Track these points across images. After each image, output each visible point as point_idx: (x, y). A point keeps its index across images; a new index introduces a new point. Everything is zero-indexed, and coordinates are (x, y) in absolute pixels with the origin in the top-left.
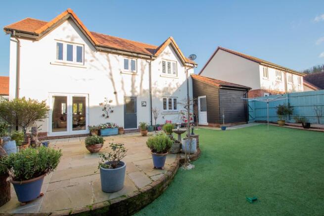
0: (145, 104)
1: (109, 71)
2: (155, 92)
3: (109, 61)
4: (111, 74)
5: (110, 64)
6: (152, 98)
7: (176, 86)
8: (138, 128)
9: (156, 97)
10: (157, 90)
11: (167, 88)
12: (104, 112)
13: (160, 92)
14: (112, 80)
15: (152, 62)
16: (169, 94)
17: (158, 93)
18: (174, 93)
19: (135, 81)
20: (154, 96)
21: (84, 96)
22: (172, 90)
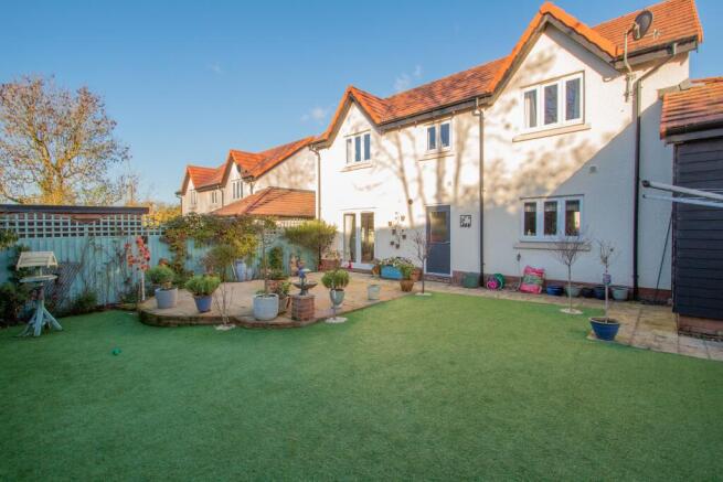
0: (467, 221)
1: (398, 163)
2: (494, 189)
3: (398, 145)
4: (402, 170)
5: (400, 151)
6: (486, 207)
7: (571, 161)
8: (451, 275)
9: (495, 204)
10: (499, 182)
11: (534, 174)
12: (393, 238)
13: (507, 188)
14: (403, 179)
15: (486, 113)
16: (541, 189)
17: (501, 193)
18: (561, 186)
19: (444, 172)
20: (491, 201)
21: (372, 210)
22: (553, 175)
